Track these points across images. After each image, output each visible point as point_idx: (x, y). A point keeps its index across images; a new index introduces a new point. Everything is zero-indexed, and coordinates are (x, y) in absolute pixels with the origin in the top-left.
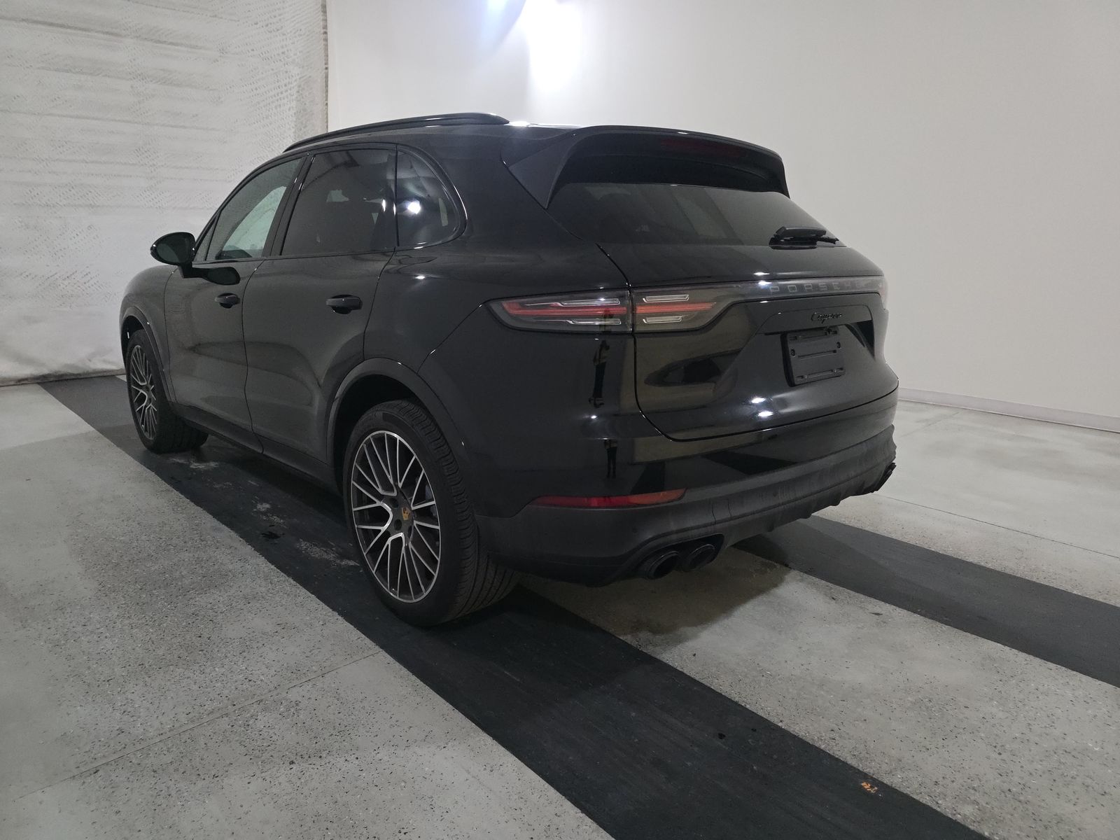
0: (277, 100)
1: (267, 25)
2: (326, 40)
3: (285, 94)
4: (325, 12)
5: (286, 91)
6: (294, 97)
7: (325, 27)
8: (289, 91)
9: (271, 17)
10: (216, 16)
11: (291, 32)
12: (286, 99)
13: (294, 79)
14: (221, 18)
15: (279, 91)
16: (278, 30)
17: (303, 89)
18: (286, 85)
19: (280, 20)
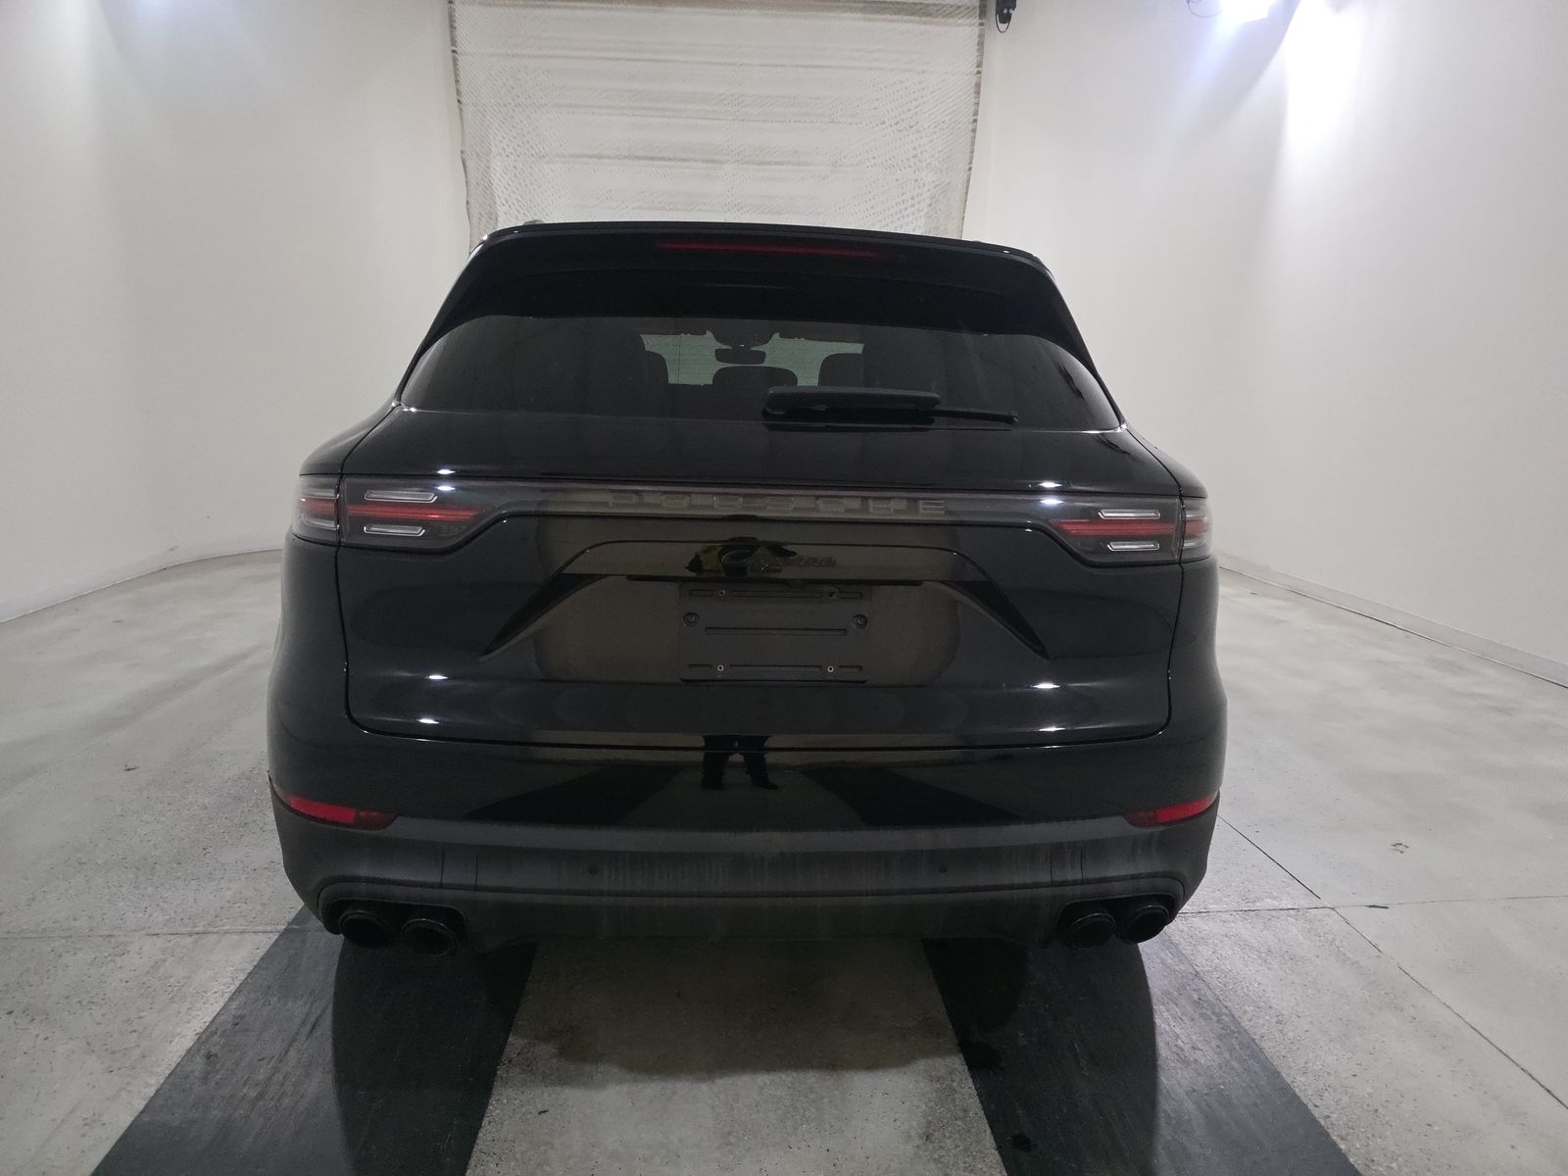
0: (899, 219)
1: (896, 124)
2: (974, 131)
3: (910, 210)
4: (978, 93)
5: (913, 206)
6: (922, 213)
7: (976, 113)
8: (917, 206)
9: (904, 112)
10: (833, 122)
11: (930, 126)
12: (911, 217)
13: (926, 188)
14: (838, 123)
15: (903, 206)
16: (911, 127)
17: (937, 201)
18: (913, 198)
19: (916, 114)
